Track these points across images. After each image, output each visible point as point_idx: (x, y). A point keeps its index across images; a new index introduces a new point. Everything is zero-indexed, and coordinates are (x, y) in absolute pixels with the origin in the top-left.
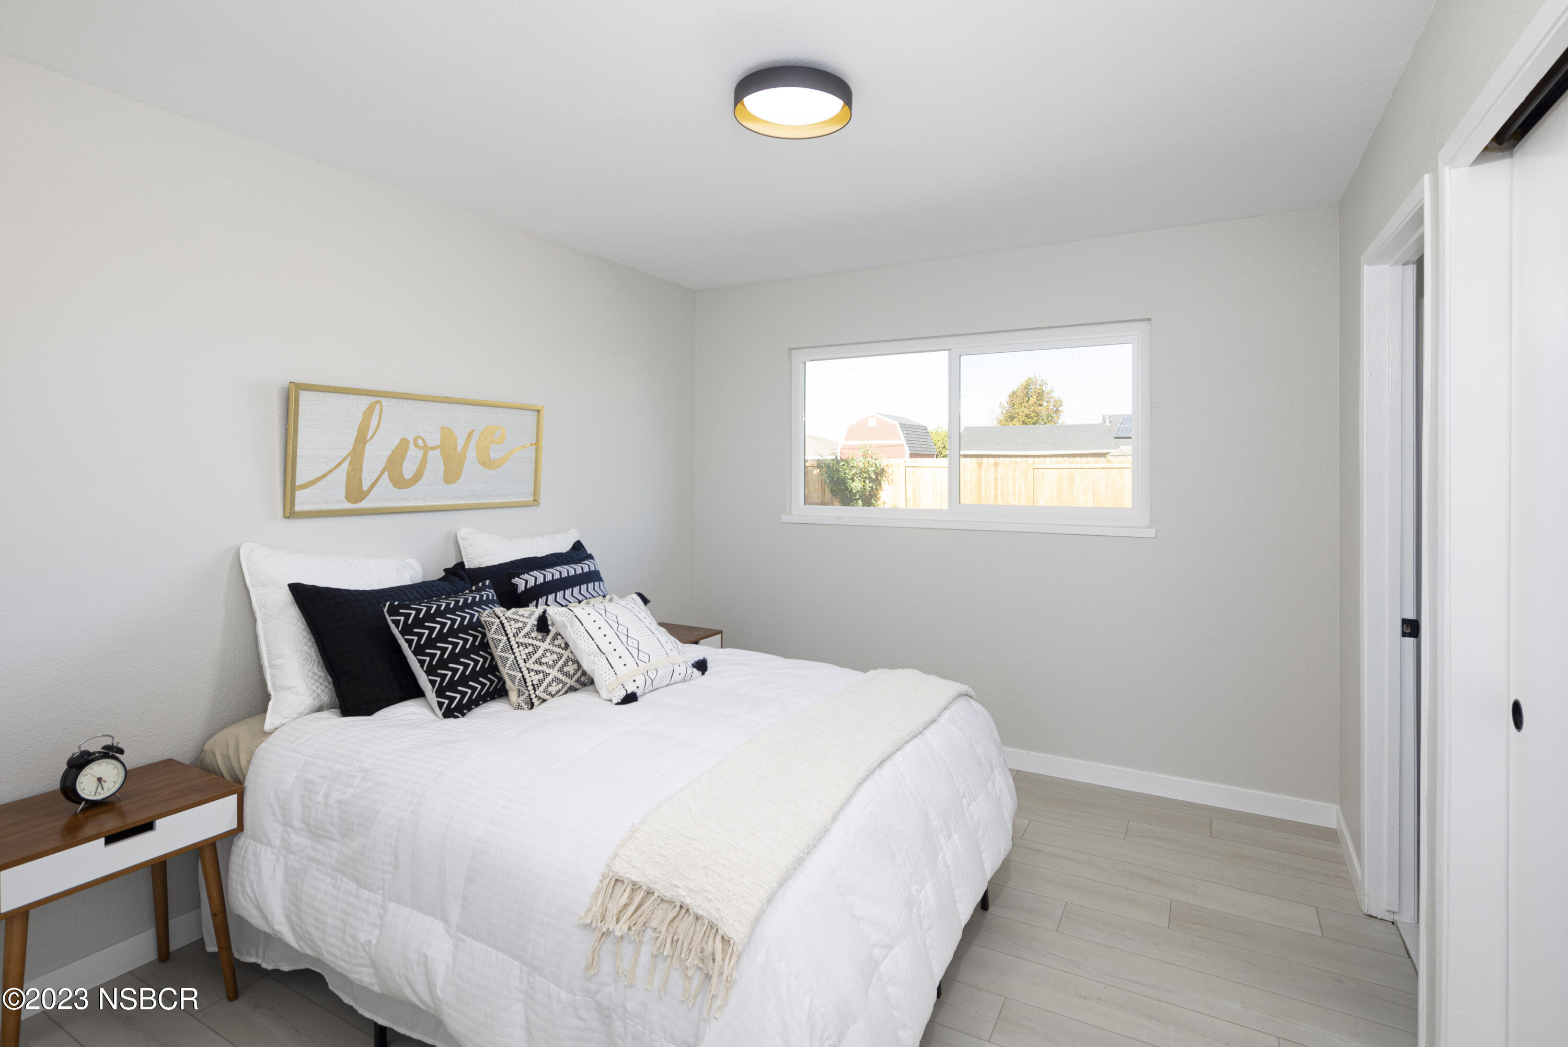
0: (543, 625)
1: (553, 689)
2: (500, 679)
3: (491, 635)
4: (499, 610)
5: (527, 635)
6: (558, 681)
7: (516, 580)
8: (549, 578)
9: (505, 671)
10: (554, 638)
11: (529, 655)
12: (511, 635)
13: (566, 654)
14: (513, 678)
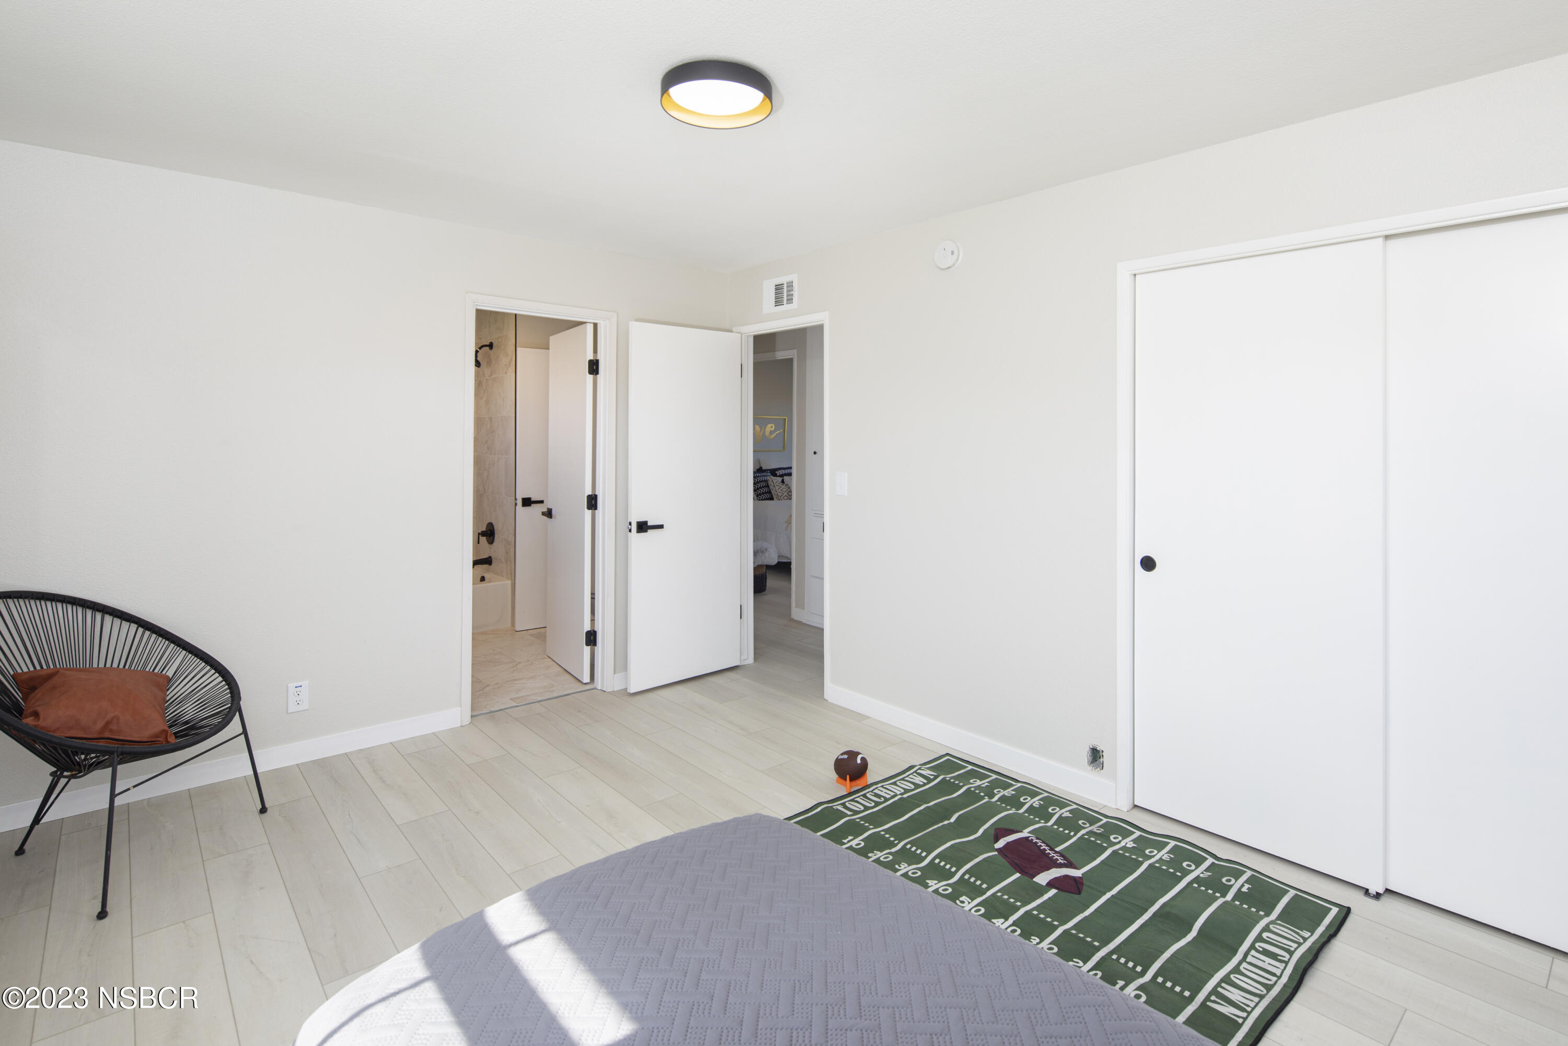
0: (783, 482)
1: (785, 498)
2: (772, 495)
3: (769, 483)
4: (772, 477)
5: (779, 483)
6: (787, 496)
7: (777, 472)
8: (786, 472)
9: (773, 492)
10: (786, 485)
11: (779, 488)
12: (774, 483)
13: (789, 490)
14: (775, 494)
